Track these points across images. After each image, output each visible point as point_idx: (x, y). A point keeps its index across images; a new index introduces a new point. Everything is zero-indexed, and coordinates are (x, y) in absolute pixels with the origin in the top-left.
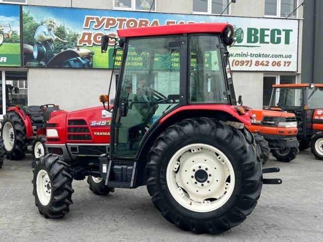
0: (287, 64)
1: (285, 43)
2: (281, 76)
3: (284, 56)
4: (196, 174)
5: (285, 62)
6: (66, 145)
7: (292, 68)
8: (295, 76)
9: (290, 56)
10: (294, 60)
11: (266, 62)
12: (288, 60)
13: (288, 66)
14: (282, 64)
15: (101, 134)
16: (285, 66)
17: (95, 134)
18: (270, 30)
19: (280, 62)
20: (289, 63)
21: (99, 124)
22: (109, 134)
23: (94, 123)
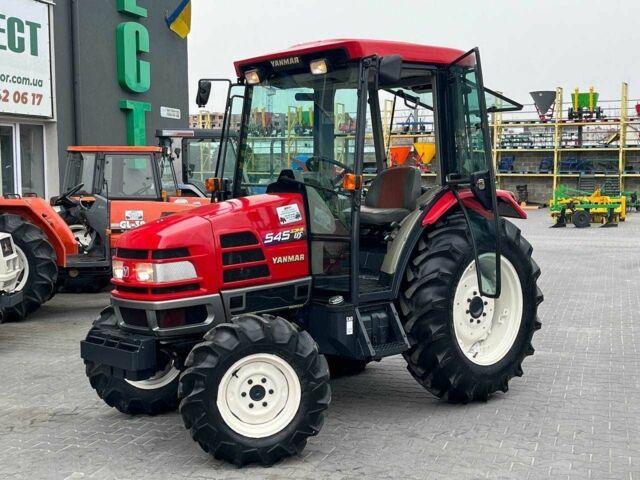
0: (37, 100)
1: (32, 54)
2: (21, 126)
3: (31, 81)
4: (471, 307)
5: (33, 95)
6: (221, 294)
7: (45, 109)
8: (42, 127)
9: (39, 83)
10: (45, 91)
11: (4, 91)
12: (37, 90)
13: (38, 104)
14: (30, 98)
15: (285, 259)
16: (33, 103)
17: (275, 260)
18: (7, 18)
19: (26, 94)
20: (40, 96)
21: (279, 239)
22: (302, 257)
23: (269, 238)
